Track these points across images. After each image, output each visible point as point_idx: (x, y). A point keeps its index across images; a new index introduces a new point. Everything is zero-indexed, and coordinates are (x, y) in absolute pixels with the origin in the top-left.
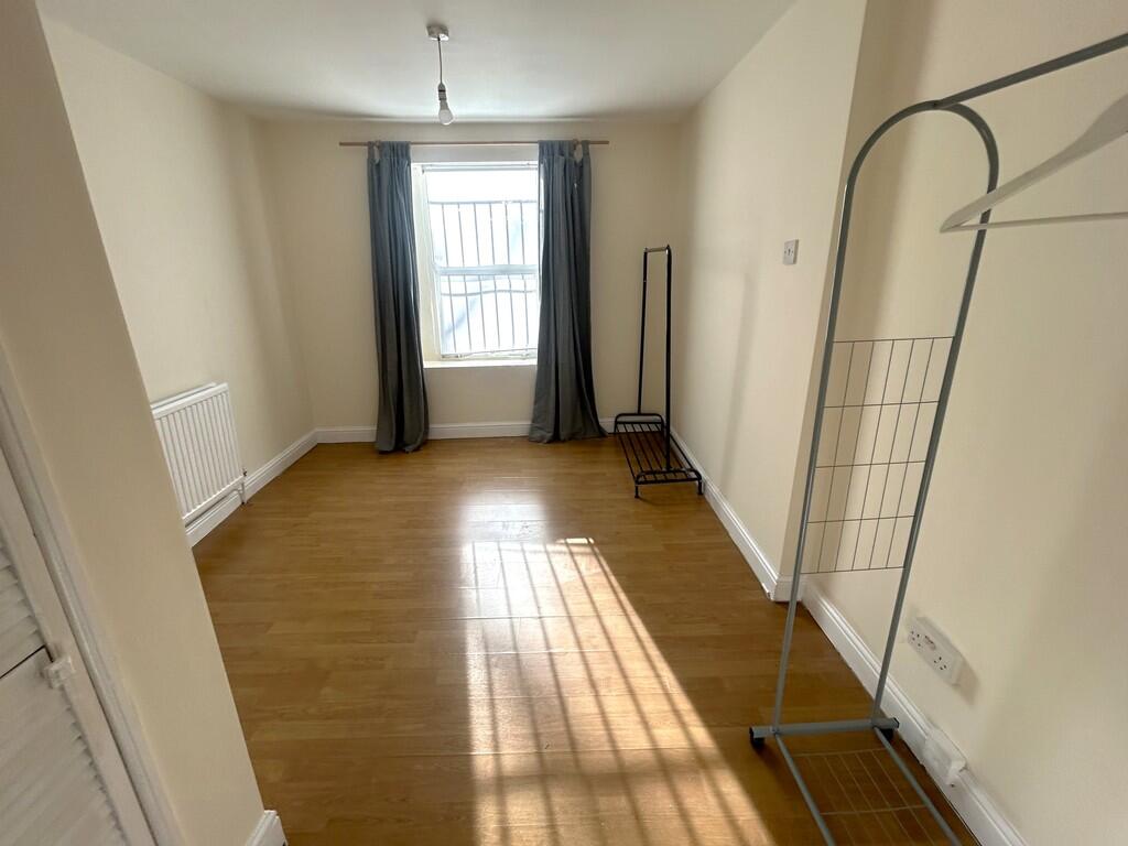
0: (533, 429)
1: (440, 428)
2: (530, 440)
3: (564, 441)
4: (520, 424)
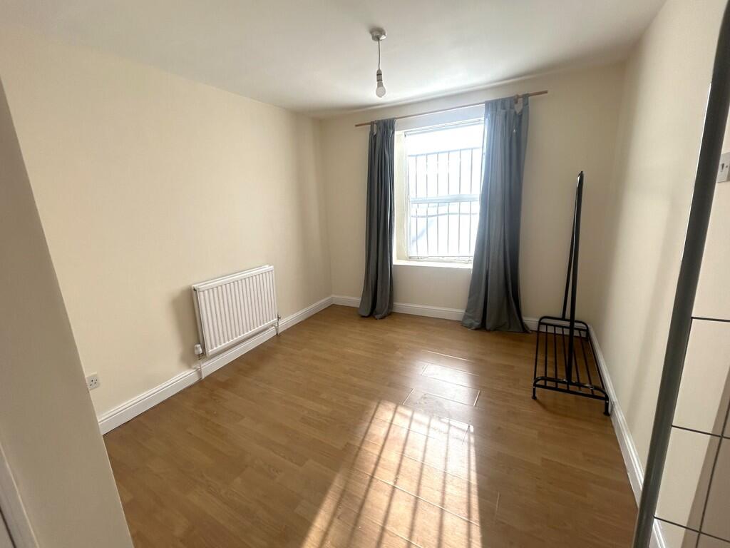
0: (465, 317)
1: (402, 306)
2: (462, 325)
3: (489, 331)
4: (456, 311)
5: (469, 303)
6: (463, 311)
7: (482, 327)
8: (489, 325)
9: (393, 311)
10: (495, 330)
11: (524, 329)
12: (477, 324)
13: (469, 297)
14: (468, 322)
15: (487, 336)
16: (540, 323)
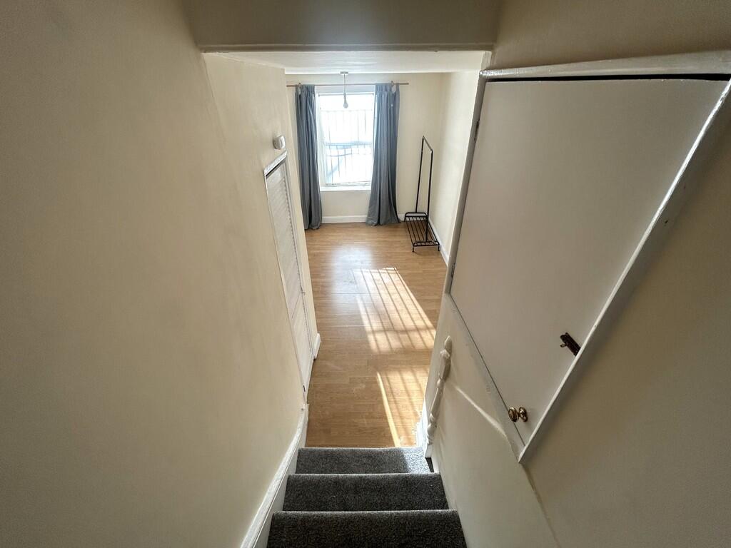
0: (368, 219)
1: (326, 219)
2: (366, 224)
3: (382, 225)
4: (362, 217)
5: (369, 211)
6: (366, 216)
7: (378, 223)
8: (382, 222)
9: (323, 222)
10: (385, 224)
11: (399, 221)
12: (375, 222)
13: (370, 207)
14: (370, 222)
15: (381, 228)
16: (406, 216)
